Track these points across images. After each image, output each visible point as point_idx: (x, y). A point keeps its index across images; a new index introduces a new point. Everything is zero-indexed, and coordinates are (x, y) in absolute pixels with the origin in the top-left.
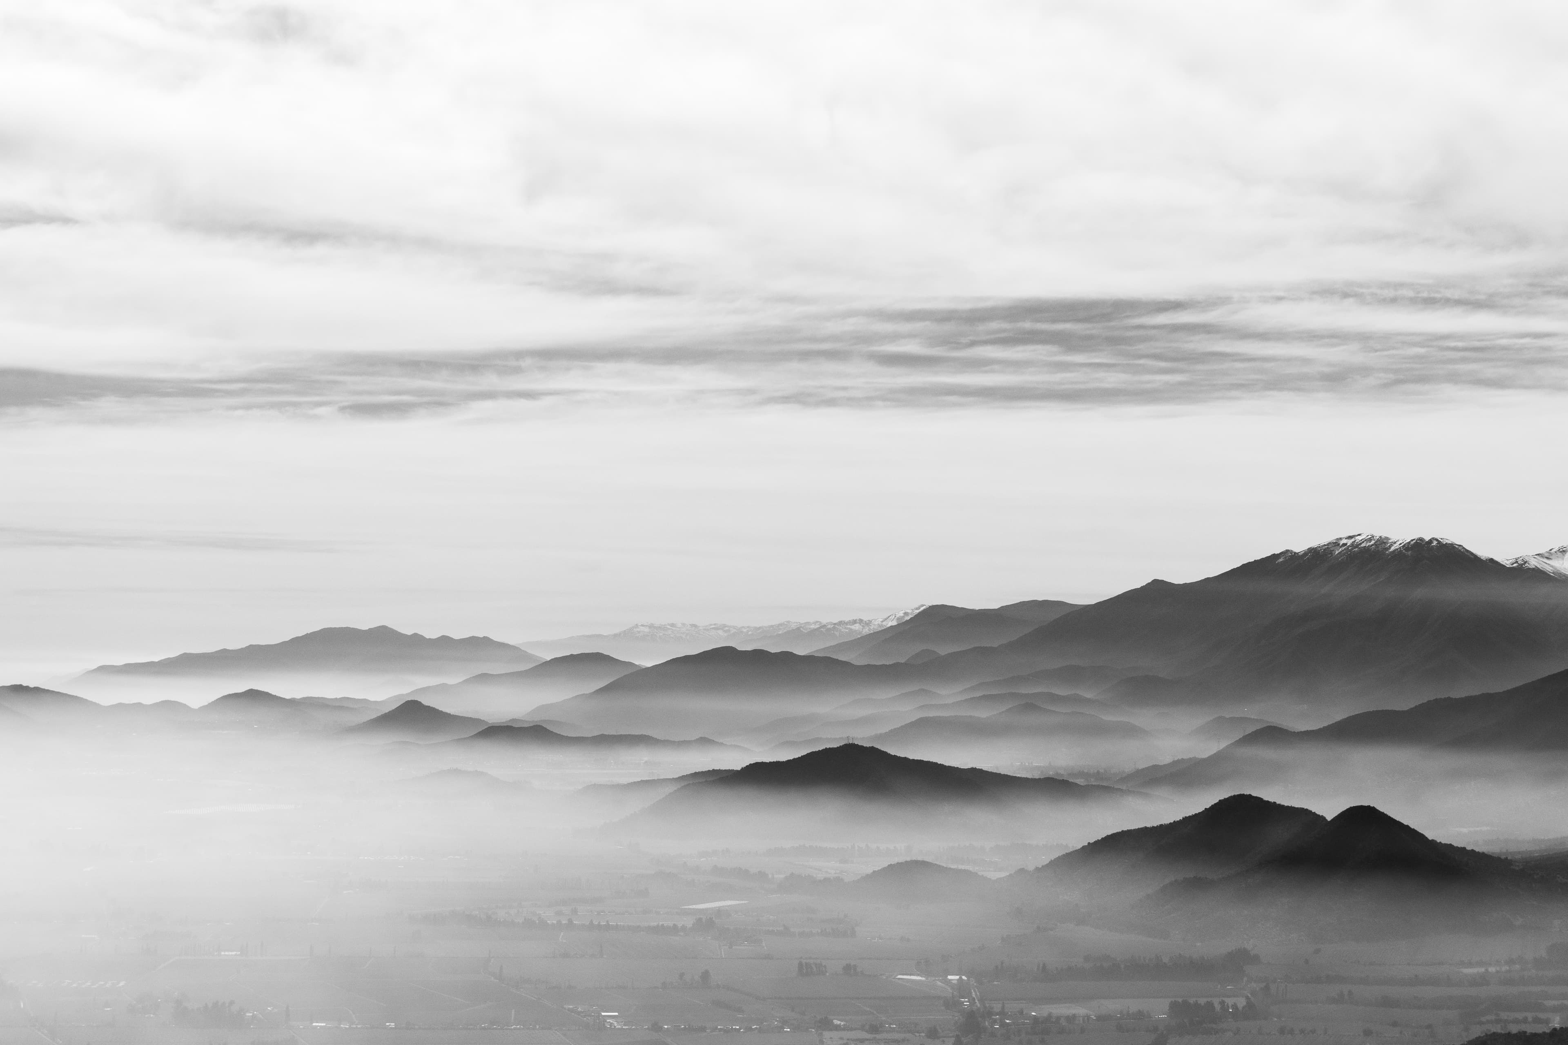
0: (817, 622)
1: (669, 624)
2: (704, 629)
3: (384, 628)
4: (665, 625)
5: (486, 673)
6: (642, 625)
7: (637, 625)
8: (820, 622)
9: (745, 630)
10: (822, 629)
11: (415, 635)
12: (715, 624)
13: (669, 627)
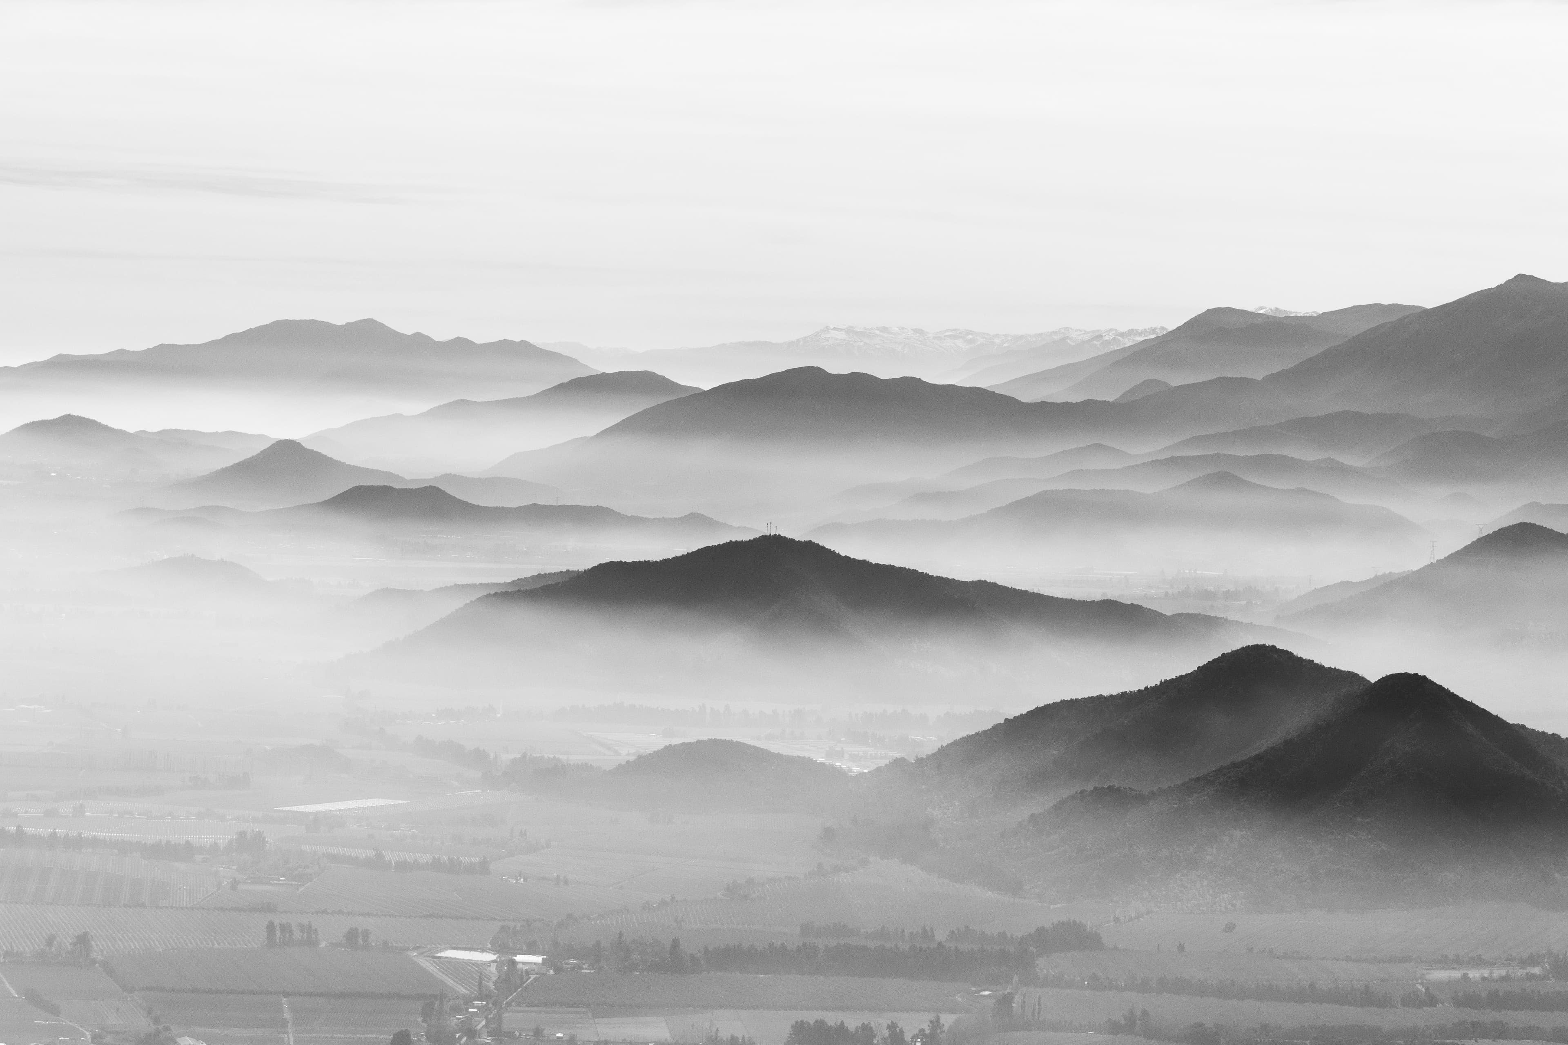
0: (1112, 330)
1: (878, 329)
2: (935, 338)
3: (370, 322)
4: (872, 329)
5: (464, 400)
6: (835, 329)
7: (827, 327)
8: (1116, 330)
9: (997, 341)
10: (1095, 342)
11: (418, 335)
12: (955, 330)
13: (878, 332)
